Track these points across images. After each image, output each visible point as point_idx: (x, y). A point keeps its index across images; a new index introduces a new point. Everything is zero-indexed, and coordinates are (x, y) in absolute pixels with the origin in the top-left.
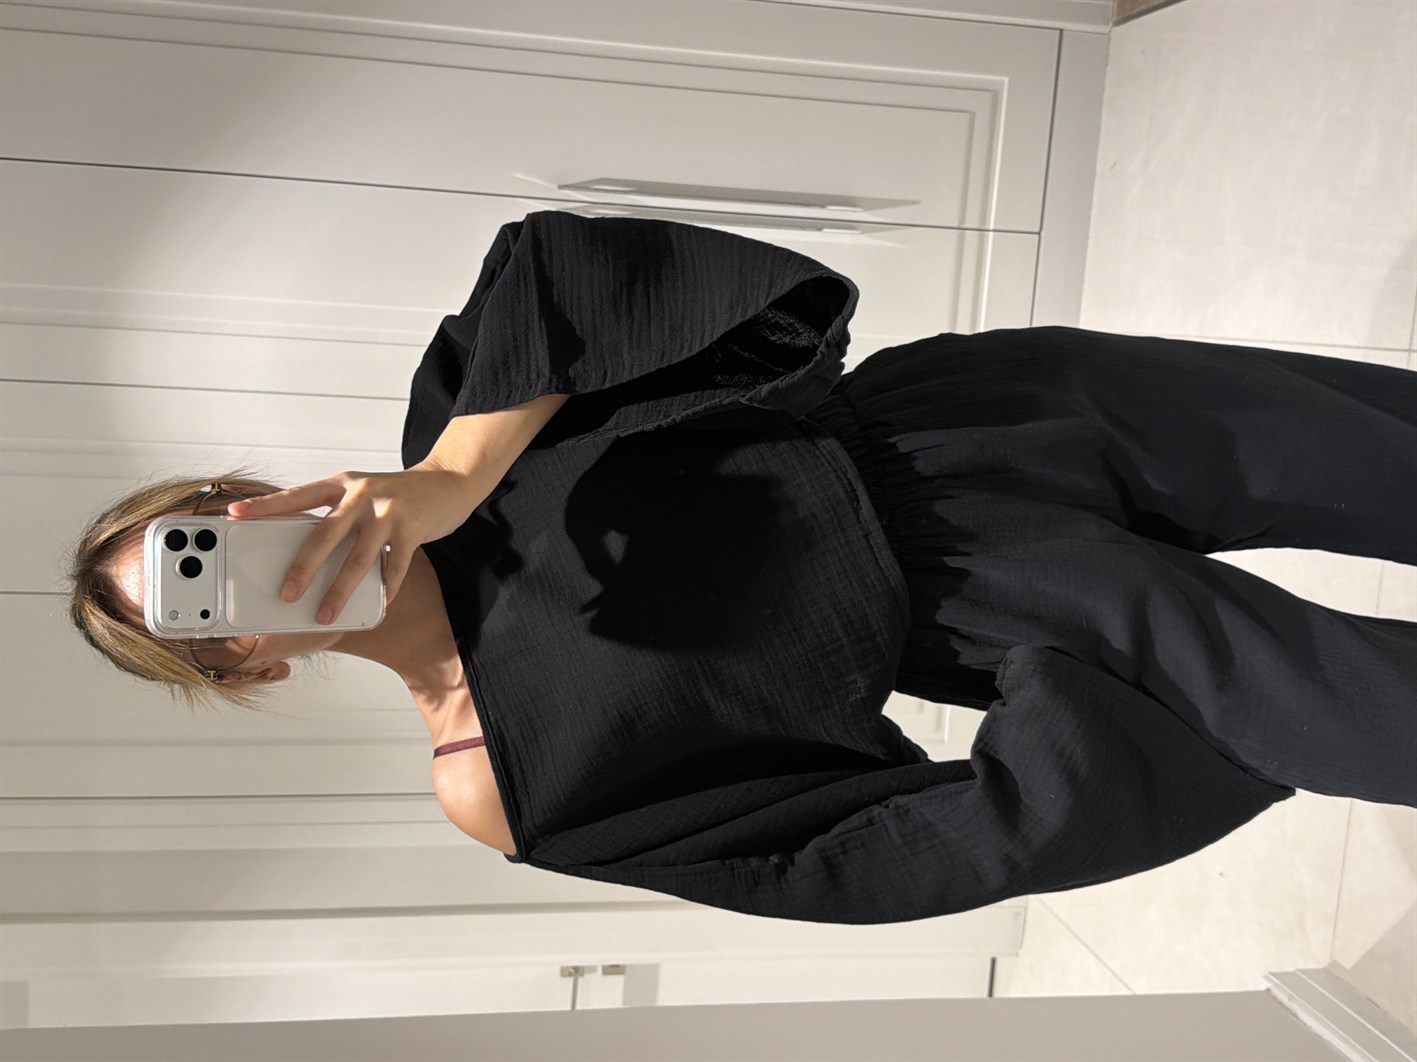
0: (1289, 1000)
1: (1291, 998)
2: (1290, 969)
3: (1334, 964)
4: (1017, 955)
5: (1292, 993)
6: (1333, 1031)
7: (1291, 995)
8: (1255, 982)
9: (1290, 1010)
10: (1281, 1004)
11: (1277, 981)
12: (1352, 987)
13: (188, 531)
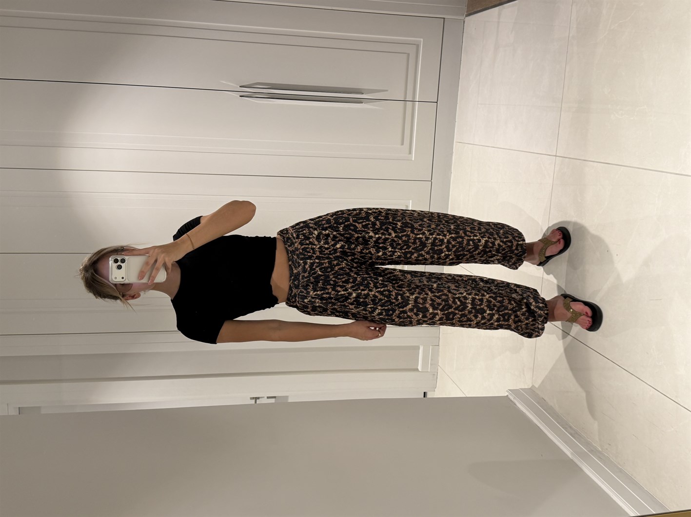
1: (514, 398)
2: (518, 388)
3: (533, 386)
4: (434, 391)
5: (515, 396)
6: (527, 410)
8: (504, 393)
9: (514, 402)
10: (511, 400)
11: (511, 392)
12: (538, 394)
13: (119, 259)
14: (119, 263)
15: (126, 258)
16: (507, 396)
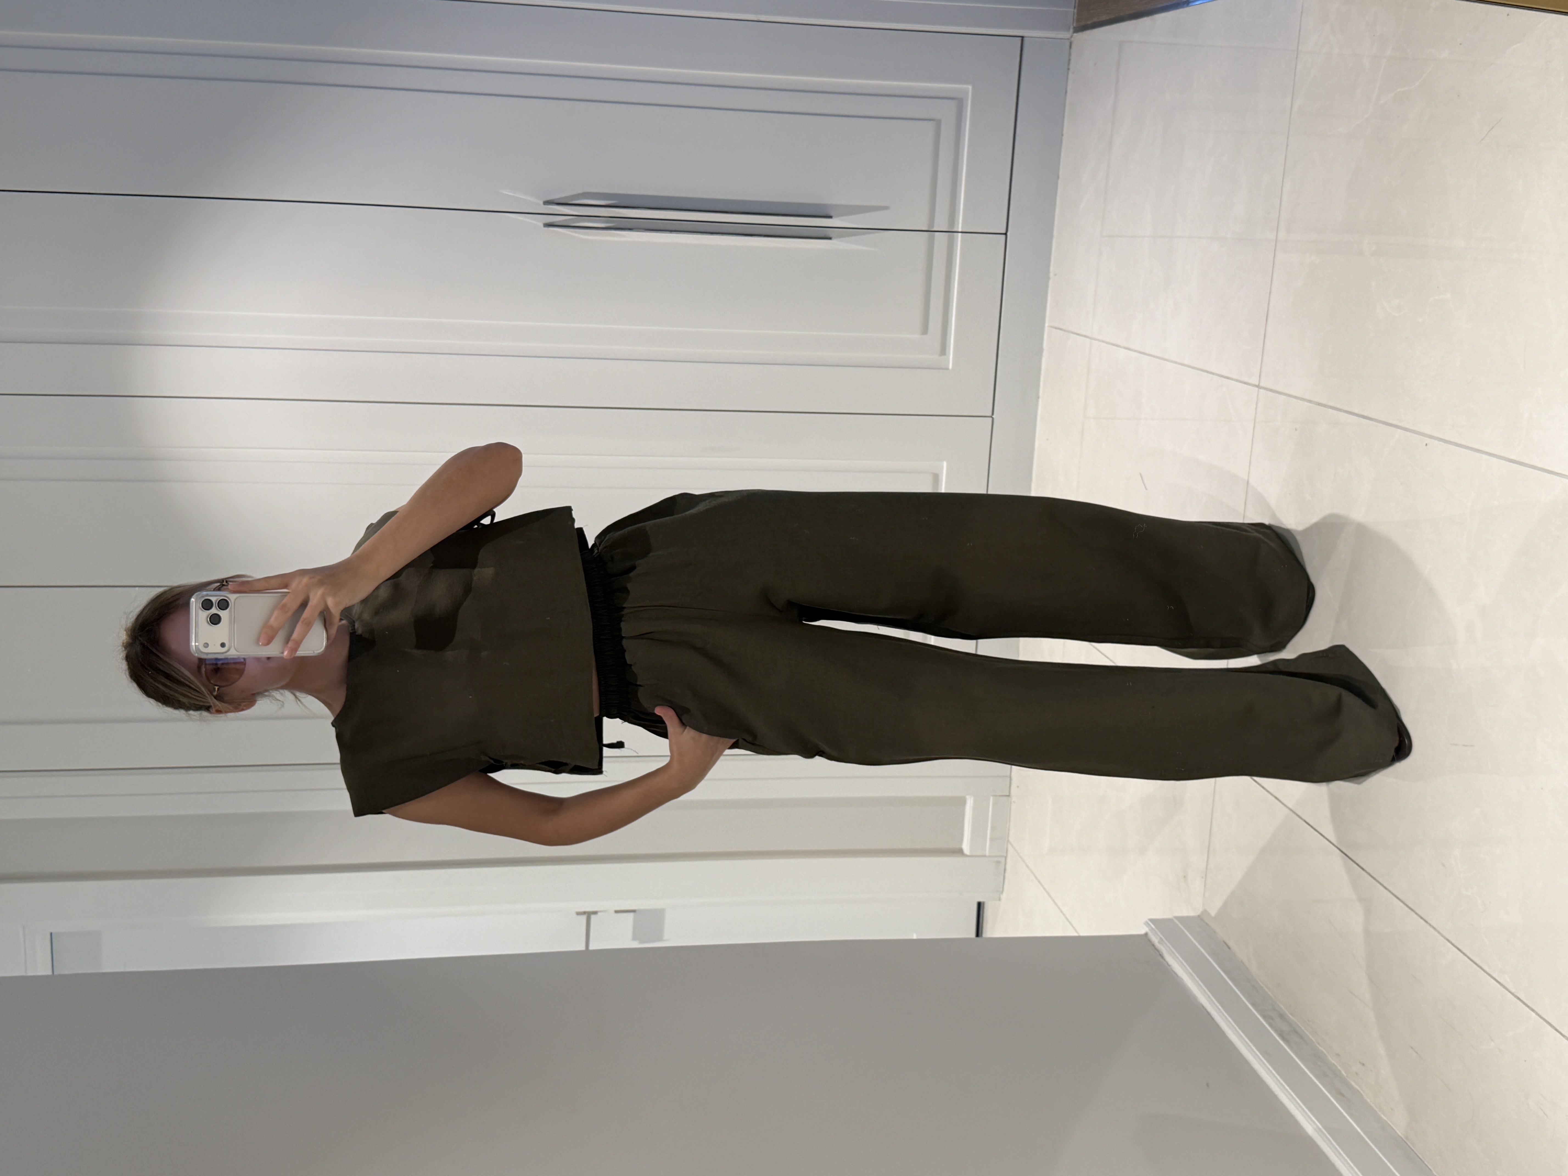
0: (1159, 942)
1: (1161, 941)
2: (1170, 917)
3: (1205, 912)
5: (1161, 936)
6: (1187, 971)
7: (1161, 938)
8: (1136, 928)
9: (1158, 950)
10: (1153, 945)
11: (1153, 927)
12: (1215, 932)
13: (214, 599)
14: (214, 611)
16: (1146, 935)
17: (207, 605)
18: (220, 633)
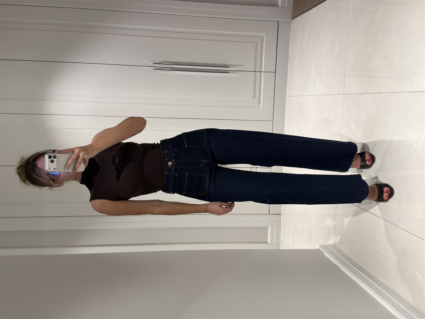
2: (325, 244)
3: (335, 242)
5: (324, 249)
12: (338, 247)
13: (52, 155)
14: (52, 159)
15: (57, 155)
16: (319, 249)
17: (50, 157)
18: (54, 165)
